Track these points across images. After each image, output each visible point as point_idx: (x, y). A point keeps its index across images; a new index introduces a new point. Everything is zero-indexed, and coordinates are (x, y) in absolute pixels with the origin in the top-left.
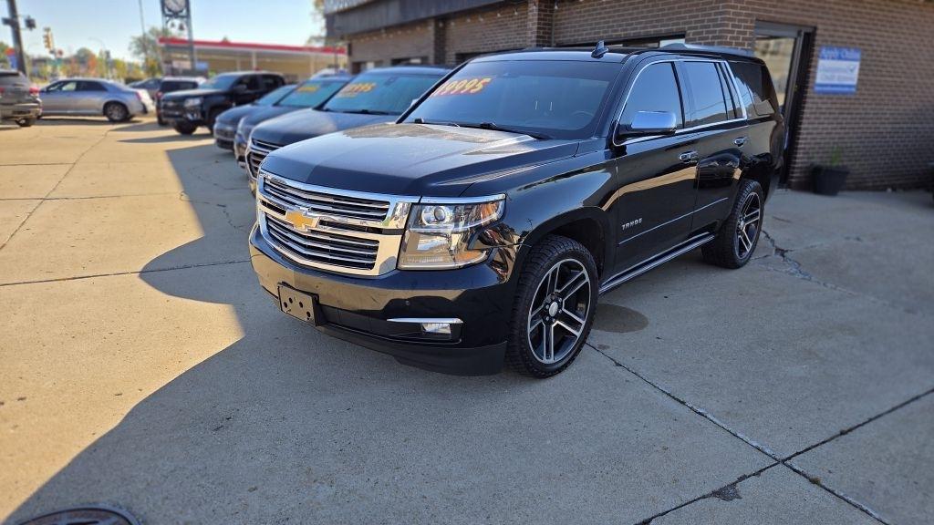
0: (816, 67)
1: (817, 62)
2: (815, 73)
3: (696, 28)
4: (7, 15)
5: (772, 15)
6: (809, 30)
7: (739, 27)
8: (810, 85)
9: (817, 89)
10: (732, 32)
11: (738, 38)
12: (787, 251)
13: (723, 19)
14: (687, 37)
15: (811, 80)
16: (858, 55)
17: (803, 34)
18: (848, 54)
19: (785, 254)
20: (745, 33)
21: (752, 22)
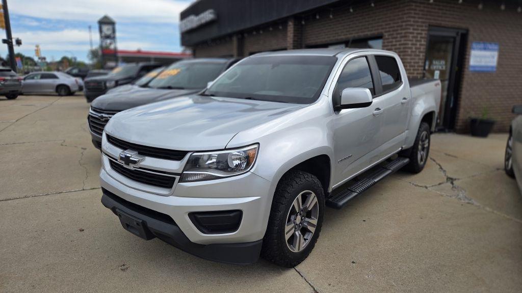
0: (469, 55)
1: (470, 52)
2: (469, 59)
3: (389, 31)
4: (5, 37)
5: (439, 22)
6: (464, 32)
7: (418, 30)
8: (466, 66)
9: (471, 69)
10: (413, 33)
11: (417, 37)
12: (455, 179)
13: (406, 25)
14: (384, 38)
15: (466, 63)
16: (496, 47)
17: (460, 34)
18: (490, 46)
19: (454, 182)
20: (421, 34)
21: (426, 26)
